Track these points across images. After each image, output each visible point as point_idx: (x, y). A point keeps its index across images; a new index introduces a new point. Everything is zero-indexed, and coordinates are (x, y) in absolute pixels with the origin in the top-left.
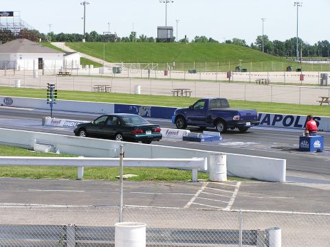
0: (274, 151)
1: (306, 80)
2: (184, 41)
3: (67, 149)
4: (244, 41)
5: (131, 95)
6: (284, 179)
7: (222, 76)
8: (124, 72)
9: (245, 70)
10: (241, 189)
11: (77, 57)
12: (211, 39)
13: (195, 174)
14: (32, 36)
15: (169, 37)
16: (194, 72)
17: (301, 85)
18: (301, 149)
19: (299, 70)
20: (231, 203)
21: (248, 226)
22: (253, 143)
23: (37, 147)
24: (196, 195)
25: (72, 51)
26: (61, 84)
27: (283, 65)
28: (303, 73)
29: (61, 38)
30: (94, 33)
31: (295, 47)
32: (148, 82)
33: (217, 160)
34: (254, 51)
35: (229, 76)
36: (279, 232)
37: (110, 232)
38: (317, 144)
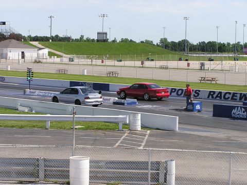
0: (171, 111)
1: (192, 66)
2: (114, 41)
3: (39, 109)
4: (152, 42)
5: (80, 75)
6: (177, 129)
7: (138, 63)
8: (76, 61)
9: (152, 60)
10: (150, 135)
11: (46, 51)
12: (131, 40)
13: (121, 126)
14: (17, 37)
15: (105, 38)
16: (121, 61)
17: (188, 69)
18: (186, 110)
19: (187, 60)
20: (143, 144)
21: (155, 159)
22: (158, 106)
23: (21, 108)
24: (122, 139)
25: (43, 47)
26: (36, 68)
27: (177, 57)
28: (189, 62)
29: (36, 39)
30: (57, 36)
31: (185, 45)
32: (91, 67)
33: (135, 117)
34: (159, 48)
35: (142, 63)
36: (174, 163)
37: (67, 163)
38: (198, 107)
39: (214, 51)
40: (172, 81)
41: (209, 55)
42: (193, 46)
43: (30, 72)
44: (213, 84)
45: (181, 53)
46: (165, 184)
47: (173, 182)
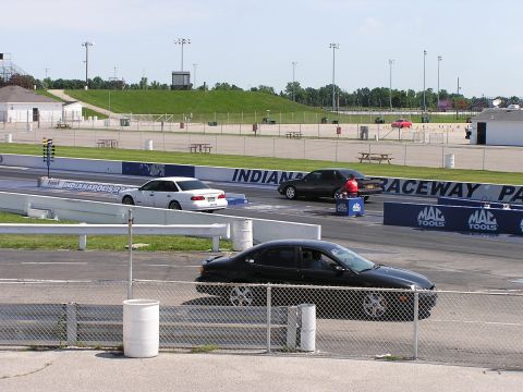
0: (308, 216)
1: (344, 134)
2: (203, 88)
3: (65, 214)
4: (272, 89)
5: (141, 151)
7: (247, 129)
8: (133, 125)
9: (273, 122)
11: (78, 107)
13: (216, 244)
14: (25, 82)
15: (186, 83)
16: (215, 124)
17: (338, 139)
18: (338, 214)
19: (335, 122)
23: (32, 213)
25: (73, 100)
26: (60, 139)
27: (318, 116)
28: (340, 125)
29: (59, 85)
30: (98, 79)
31: (331, 96)
32: (161, 137)
33: (241, 226)
34: (284, 100)
35: (255, 129)
36: (313, 310)
37: (118, 311)
38: (356, 208)
39: (385, 105)
40: (308, 161)
41: (377, 113)
42: (347, 96)
44: (384, 165)
45: (326, 108)
46: (297, 348)
47: (312, 345)
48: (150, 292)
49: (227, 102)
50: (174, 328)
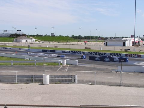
0: (76, 59)
1: (82, 44)
2: (57, 36)
3: (33, 59)
4: (69, 36)
5: (46, 47)
6: (78, 65)
7: (65, 43)
8: (44, 43)
9: (69, 42)
10: (69, 67)
11: (34, 40)
12: (62, 36)
13: (59, 64)
14: (25, 35)
15: (54, 35)
16: (59, 42)
18: (81, 58)
19: (80, 42)
20: (67, 70)
21: (71, 74)
22: (71, 57)
23: (26, 59)
24: (60, 68)
25: (33, 38)
26: (31, 45)
29: (31, 36)
30: (38, 35)
31: (80, 37)
32: (49, 45)
33: (64, 61)
34: (71, 38)
36: (77, 76)
37: (42, 76)
38: (84, 57)
39: (89, 39)
40: (76, 49)
42: (83, 37)
43: (29, 47)
44: (89, 50)
45: (79, 40)
46: (74, 83)
47: (77, 82)
48: (48, 73)
49: (61, 39)
50: (52, 79)
